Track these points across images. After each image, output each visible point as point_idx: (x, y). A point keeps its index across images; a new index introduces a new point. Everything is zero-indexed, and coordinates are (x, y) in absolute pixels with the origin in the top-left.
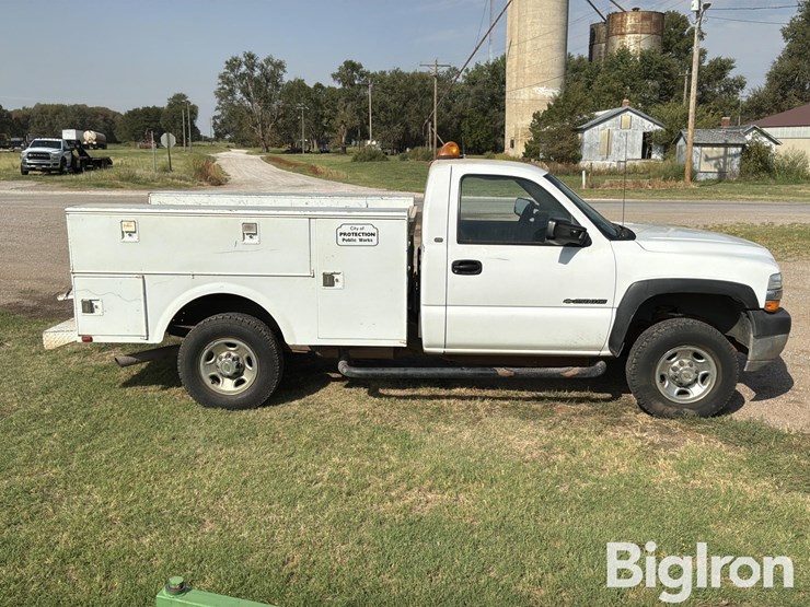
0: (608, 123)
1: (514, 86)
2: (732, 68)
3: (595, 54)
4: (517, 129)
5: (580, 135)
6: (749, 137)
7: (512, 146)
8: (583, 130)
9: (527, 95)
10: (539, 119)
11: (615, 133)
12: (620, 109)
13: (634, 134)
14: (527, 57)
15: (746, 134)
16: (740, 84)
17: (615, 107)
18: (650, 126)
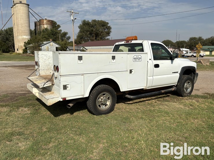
0: (47, 45)
1: (17, 35)
2: (67, 34)
3: (37, 29)
4: (19, 46)
5: (40, 47)
6: (81, 48)
7: (18, 50)
8: (41, 46)
9: (21, 38)
10: (26, 44)
11: (49, 47)
12: (50, 41)
13: (54, 47)
14: (20, 28)
15: (81, 47)
16: (69, 38)
17: (48, 41)
18: (57, 46)
